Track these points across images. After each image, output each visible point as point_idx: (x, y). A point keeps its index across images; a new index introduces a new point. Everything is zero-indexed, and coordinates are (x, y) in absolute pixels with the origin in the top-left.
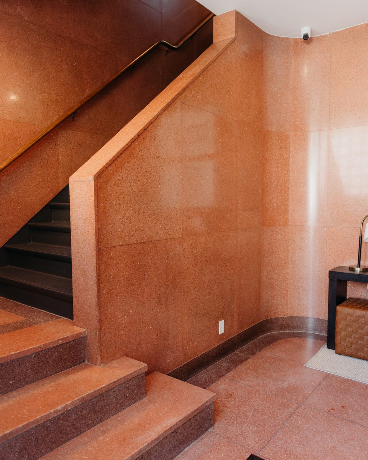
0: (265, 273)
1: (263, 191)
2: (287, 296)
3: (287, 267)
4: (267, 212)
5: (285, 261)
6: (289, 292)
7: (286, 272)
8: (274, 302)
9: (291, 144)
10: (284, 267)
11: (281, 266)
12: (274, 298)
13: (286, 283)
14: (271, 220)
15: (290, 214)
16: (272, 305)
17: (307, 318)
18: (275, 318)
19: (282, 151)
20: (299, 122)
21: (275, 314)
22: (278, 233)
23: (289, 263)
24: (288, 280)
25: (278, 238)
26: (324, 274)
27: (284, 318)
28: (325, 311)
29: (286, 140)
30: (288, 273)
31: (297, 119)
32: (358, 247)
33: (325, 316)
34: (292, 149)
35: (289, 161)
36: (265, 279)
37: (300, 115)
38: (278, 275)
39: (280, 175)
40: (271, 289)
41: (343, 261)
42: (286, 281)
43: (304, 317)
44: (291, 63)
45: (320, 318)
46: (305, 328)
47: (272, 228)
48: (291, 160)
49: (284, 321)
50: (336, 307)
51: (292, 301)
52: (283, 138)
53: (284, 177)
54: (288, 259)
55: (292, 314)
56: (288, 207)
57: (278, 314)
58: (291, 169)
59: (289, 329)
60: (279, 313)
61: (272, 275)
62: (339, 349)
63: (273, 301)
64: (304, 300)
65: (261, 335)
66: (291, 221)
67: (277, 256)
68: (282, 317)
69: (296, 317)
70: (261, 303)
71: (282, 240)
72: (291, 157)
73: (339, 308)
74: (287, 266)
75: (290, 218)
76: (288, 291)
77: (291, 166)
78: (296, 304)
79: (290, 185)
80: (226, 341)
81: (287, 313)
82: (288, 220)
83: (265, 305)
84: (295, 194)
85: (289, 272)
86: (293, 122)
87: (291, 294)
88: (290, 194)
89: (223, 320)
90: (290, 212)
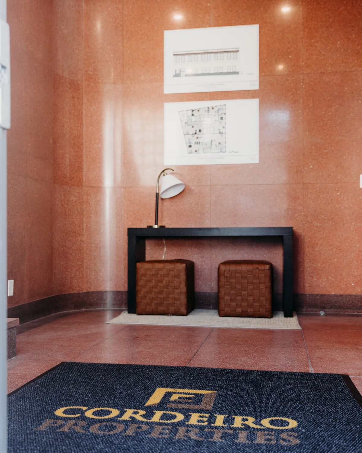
0: (57, 239)
1: (54, 142)
2: (83, 267)
3: (82, 234)
4: (59, 168)
5: (79, 227)
6: (84, 264)
7: (81, 240)
8: (68, 275)
9: (84, 95)
10: (78, 233)
11: (75, 233)
12: (68, 270)
13: (82, 252)
14: (63, 177)
15: (84, 173)
16: (66, 277)
17: (106, 292)
18: (69, 294)
19: (75, 101)
20: (92, 72)
21: (69, 290)
22: (72, 194)
23: (84, 229)
24: (83, 249)
25: (71, 199)
26: (122, 240)
27: (79, 294)
28: (124, 282)
29: (79, 90)
30: (83, 241)
31: (90, 69)
32: (155, 207)
33: (124, 287)
34: (85, 101)
35: (82, 113)
36: (57, 246)
37: (93, 64)
38: (72, 243)
39: (72, 128)
40: (64, 259)
41: (141, 223)
42: (81, 250)
43: (101, 292)
44: (82, 7)
45: (119, 290)
46: (103, 304)
47: (65, 187)
48: (84, 112)
49: (79, 297)
50: (136, 264)
51: (89, 273)
52: (75, 87)
53: (77, 130)
54: (83, 224)
55: (88, 289)
56: (82, 165)
57: (73, 290)
58: (84, 123)
59: (86, 307)
60: (74, 288)
61: (66, 242)
62: (140, 309)
63: (67, 273)
64: (101, 272)
65: (54, 313)
66: (86, 182)
67: (71, 220)
68: (77, 292)
69: (93, 292)
70: (53, 274)
71: (76, 202)
72: (84, 109)
73: (139, 265)
74: (82, 232)
75: (84, 178)
76: (84, 262)
77: (84, 120)
78: (93, 277)
79: (84, 140)
80: (15, 307)
81: (83, 288)
82: (83, 179)
83: (58, 277)
84: (90, 151)
85: (84, 239)
86: (86, 71)
87: (86, 265)
88: (84, 151)
89: (12, 279)
90: (84, 171)
